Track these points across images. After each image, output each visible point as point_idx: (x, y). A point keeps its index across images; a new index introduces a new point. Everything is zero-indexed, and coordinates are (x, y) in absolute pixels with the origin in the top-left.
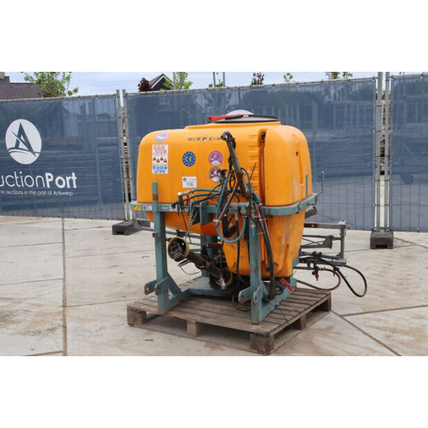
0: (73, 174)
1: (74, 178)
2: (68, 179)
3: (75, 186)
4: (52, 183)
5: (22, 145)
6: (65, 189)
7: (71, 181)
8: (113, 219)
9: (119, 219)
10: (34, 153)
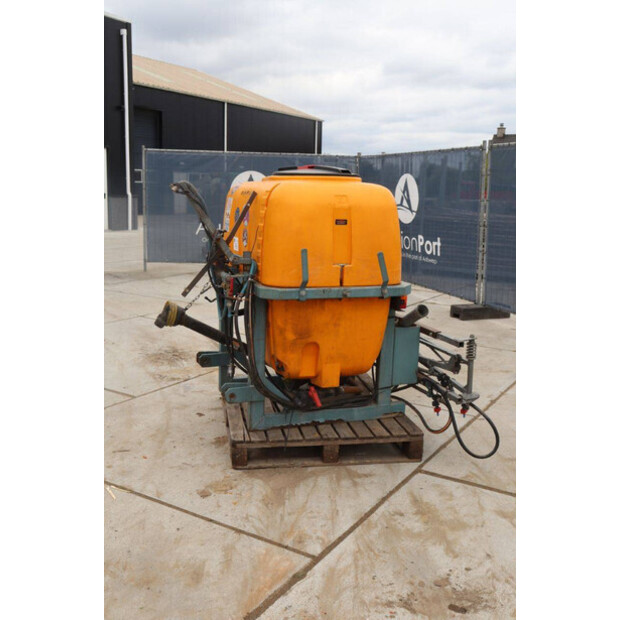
0: (439, 239)
1: (439, 244)
2: (435, 244)
3: (439, 254)
4: (423, 247)
5: (405, 203)
6: (431, 256)
7: (436, 246)
8: (466, 299)
9: (470, 300)
10: (412, 211)
